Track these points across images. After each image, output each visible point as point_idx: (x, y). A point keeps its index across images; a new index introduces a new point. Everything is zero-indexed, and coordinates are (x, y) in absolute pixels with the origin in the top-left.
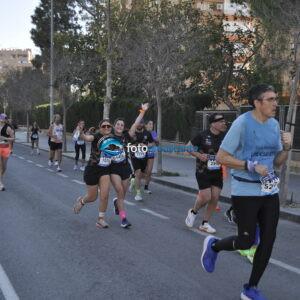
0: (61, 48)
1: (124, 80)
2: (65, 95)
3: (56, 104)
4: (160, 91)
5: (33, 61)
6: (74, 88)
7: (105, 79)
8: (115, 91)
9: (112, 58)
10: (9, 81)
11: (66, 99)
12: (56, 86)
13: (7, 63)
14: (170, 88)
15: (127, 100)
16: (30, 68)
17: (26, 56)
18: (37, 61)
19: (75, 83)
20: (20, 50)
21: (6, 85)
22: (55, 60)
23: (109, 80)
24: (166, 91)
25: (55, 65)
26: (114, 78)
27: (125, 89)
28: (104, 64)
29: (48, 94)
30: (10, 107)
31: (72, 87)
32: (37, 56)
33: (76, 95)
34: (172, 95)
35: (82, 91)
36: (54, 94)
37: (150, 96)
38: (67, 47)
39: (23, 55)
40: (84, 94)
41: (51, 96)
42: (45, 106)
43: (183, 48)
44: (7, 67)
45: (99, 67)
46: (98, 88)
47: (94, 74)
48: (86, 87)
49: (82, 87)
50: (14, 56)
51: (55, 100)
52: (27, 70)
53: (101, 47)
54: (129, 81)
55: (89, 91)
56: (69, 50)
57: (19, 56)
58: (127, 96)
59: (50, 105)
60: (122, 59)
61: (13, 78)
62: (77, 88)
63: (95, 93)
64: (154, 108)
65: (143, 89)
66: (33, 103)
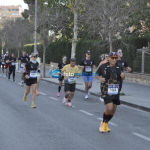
0: (42, 5)
1: (86, 27)
2: (44, 37)
3: (38, 44)
4: (112, 35)
5: (22, 14)
6: (51, 33)
7: (73, 26)
8: (80, 35)
9: (78, 11)
10: (6, 28)
11: (45, 40)
12: (38, 31)
13: (5, 15)
14: (118, 33)
15: (88, 41)
16: (20, 18)
17: (18, 10)
18: (25, 14)
19: (52, 29)
20: (13, 6)
21: (4, 31)
22: (38, 13)
23: (75, 27)
24: (116, 35)
25: (38, 17)
26: (79, 26)
27: (86, 33)
28: (72, 16)
29: (33, 37)
30: (6, 46)
31: (50, 32)
32: (26, 10)
33: (52, 37)
34: (120, 38)
35: (56, 35)
36: (37, 37)
37: (104, 39)
38: (46, 3)
39: (16, 9)
40: (58, 37)
41: (35, 37)
42: (31, 45)
43: (128, 5)
44: (4, 17)
45: (69, 18)
46: (68, 32)
48: (59, 32)
49: (57, 32)
50: (9, 10)
51: (38, 41)
52: (18, 20)
53: (70, 4)
54: (90, 28)
55: (61, 35)
56: (48, 6)
57: (13, 10)
58: (88, 38)
59: (34, 44)
60: (85, 12)
61: (8, 25)
62: (53, 33)
63: (65, 36)
64: (107, 47)
65: (99, 33)
66: (22, 43)
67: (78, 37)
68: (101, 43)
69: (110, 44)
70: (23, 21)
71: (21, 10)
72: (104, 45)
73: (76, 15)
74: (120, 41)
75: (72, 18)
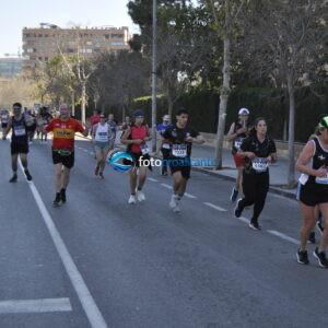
0: (166, 25)
1: (246, 65)
2: (170, 82)
3: (159, 96)
4: (293, 79)
5: (130, 42)
6: (181, 76)
7: (221, 64)
8: (235, 79)
9: (230, 36)
10: (101, 68)
11: (172, 89)
12: (159, 73)
13: (98, 46)
14: (305, 75)
15: (249, 91)
16: (126, 51)
17: (122, 36)
18: (135, 42)
19: (183, 70)
20: (113, 29)
21: (97, 73)
22: (159, 41)
23: (226, 65)
24: (301, 79)
25: (159, 48)
26: (233, 63)
27: (247, 76)
28: (220, 44)
29: (148, 84)
30: (102, 100)
31: (179, 74)
32: (136, 36)
33: (184, 84)
34: (308, 84)
35: (192, 80)
36: (157, 83)
37: (279, 85)
38: (173, 23)
39: (118, 34)
40: (194, 83)
41: (153, 85)
42: (145, 98)
43: (323, 22)
44: (97, 50)
45: (214, 49)
46: (213, 75)
47: (208, 57)
48: (197, 74)
49: (192, 74)
50: (107, 37)
51: (158, 91)
52: (123, 53)
53: (216, 23)
54: (252, 66)
55: (200, 80)
56: (176, 27)
57: (113, 35)
58: (249, 85)
59: (153, 97)
60: (243, 38)
61: (105, 64)
62: (186, 76)
63: (208, 82)
64: (285, 101)
65: (270, 76)
66: (130, 95)
67: (230, 82)
68: (274, 94)
69: (291, 95)
70: (131, 56)
71: (128, 36)
72: (279, 97)
73: (226, 44)
74: (308, 90)
75: (221, 49)
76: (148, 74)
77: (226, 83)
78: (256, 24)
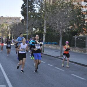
0: (30, 17)
1: (50, 27)
3: (28, 34)
4: (61, 30)
5: (21, 21)
6: (34, 29)
7: (44, 26)
8: (47, 30)
9: (46, 20)
11: (32, 32)
12: (28, 28)
13: (13, 22)
14: (64, 29)
16: (20, 23)
17: (19, 19)
18: (23, 21)
19: (34, 28)
20: (17, 17)
21: (13, 28)
22: (28, 20)
23: (45, 27)
25: (28, 22)
26: (47, 26)
27: (50, 29)
30: (14, 35)
31: (33, 29)
32: (23, 19)
33: (34, 31)
34: (65, 31)
35: (36, 30)
37: (58, 32)
38: (32, 16)
39: (18, 19)
40: (37, 31)
41: (27, 31)
42: (25, 35)
43: (69, 16)
45: (42, 23)
46: (42, 29)
47: (41, 25)
48: (38, 29)
50: (16, 19)
53: (43, 17)
55: (39, 30)
56: (33, 17)
57: (17, 19)
58: (51, 32)
59: (27, 34)
60: (49, 20)
61: (15, 26)
62: (35, 29)
63: (41, 31)
64: (59, 36)
65: (56, 29)
68: (57, 34)
69: (61, 34)
70: (21, 24)
71: (21, 19)
72: (58, 35)
73: (45, 22)
74: (65, 33)
76: (26, 29)
77: (45, 31)
78: (52, 17)
